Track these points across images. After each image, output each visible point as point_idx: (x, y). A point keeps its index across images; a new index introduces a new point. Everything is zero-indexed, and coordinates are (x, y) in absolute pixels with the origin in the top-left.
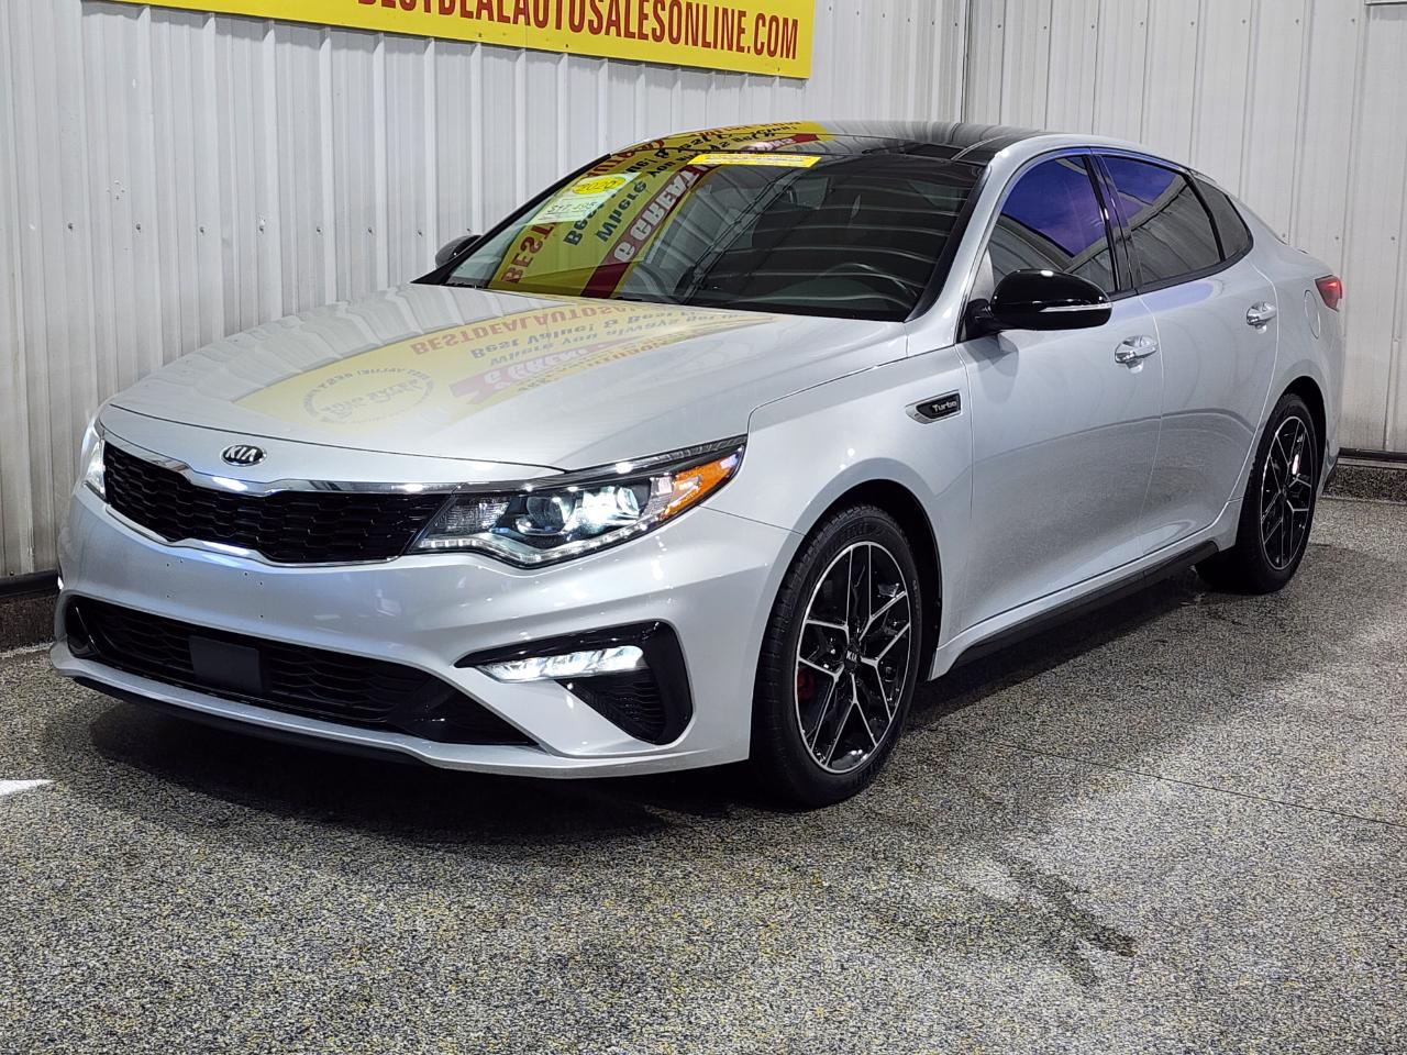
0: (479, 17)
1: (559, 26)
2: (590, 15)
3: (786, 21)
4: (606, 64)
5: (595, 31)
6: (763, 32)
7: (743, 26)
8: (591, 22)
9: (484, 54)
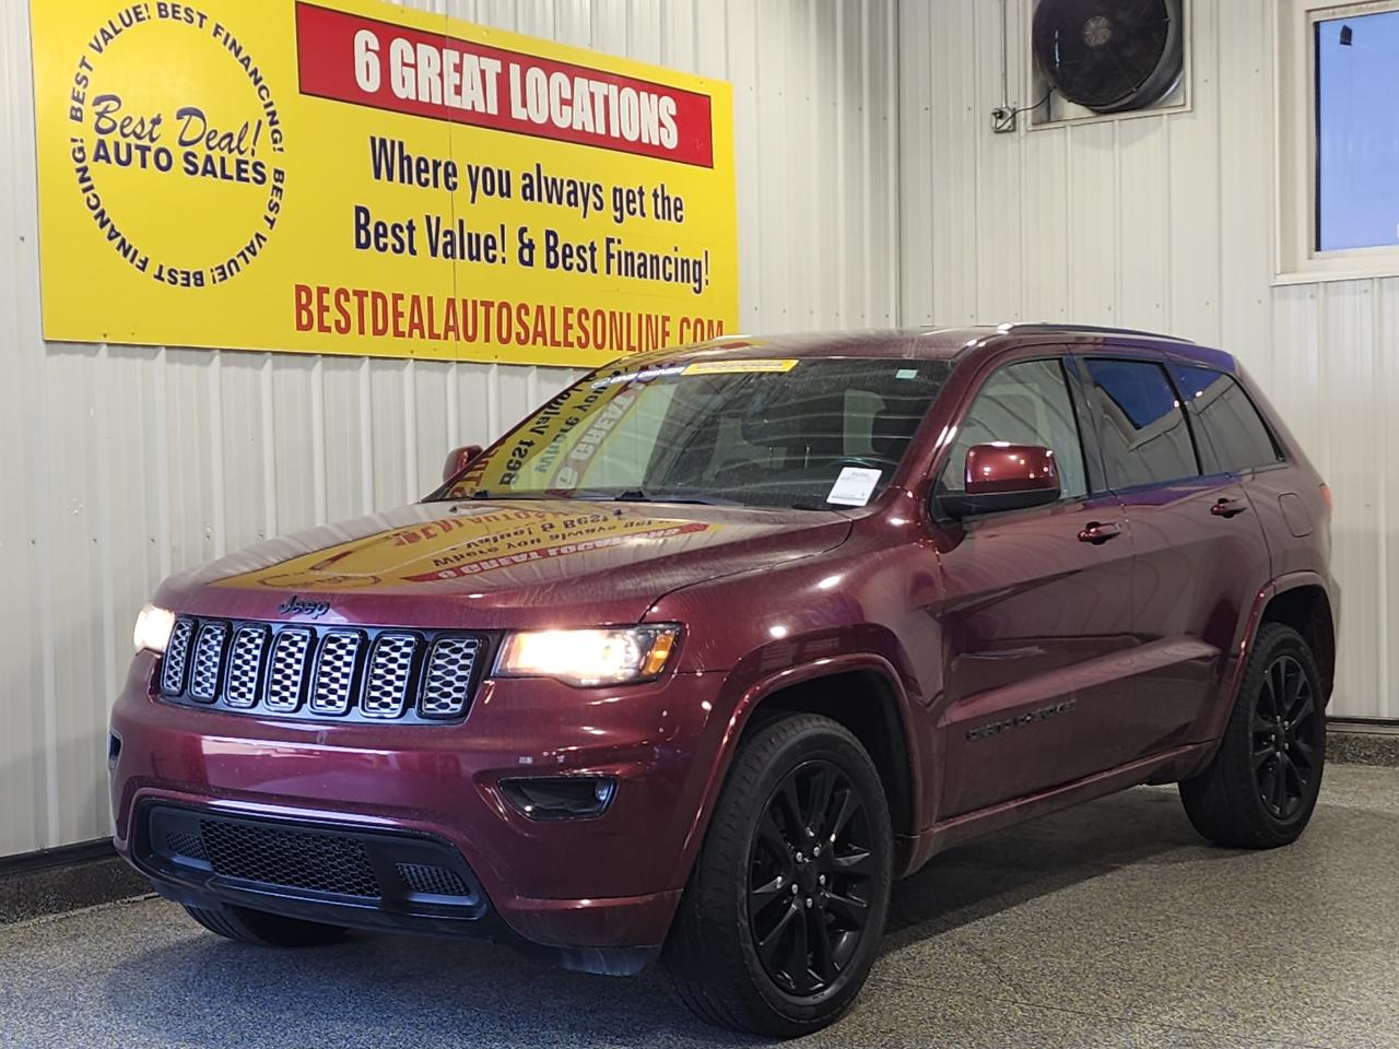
0: (411, 335)
1: (487, 340)
2: (516, 328)
3: (710, 322)
4: (535, 370)
5: (522, 342)
6: (688, 334)
7: (667, 330)
8: (518, 334)
9: (416, 369)
